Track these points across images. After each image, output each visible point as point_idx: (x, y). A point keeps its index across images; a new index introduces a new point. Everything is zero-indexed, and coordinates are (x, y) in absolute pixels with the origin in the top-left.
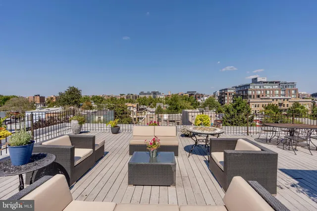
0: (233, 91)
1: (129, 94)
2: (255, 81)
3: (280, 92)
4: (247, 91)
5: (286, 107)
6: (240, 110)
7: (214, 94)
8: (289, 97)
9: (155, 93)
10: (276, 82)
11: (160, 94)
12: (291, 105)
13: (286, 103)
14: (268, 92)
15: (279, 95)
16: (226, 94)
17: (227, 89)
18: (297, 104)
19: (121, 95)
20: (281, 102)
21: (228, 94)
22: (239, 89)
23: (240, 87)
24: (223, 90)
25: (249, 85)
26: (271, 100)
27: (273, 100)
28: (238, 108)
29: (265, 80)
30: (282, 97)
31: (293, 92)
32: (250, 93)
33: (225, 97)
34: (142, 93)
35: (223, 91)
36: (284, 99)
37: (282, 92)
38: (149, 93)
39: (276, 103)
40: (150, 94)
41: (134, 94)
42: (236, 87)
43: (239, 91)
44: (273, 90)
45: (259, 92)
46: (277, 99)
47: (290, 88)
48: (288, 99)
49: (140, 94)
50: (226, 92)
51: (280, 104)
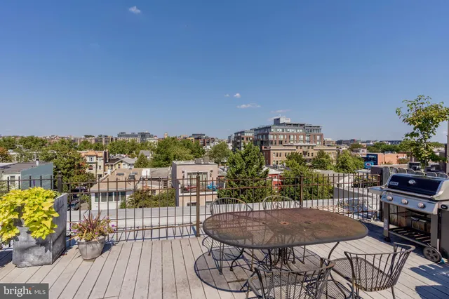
0: (251, 134)
1: (101, 136)
2: (277, 122)
3: (304, 138)
4: (267, 135)
5: (311, 157)
6: (250, 162)
7: (230, 137)
8: (314, 144)
9: (143, 135)
10: (301, 125)
11: (151, 136)
12: (316, 154)
13: (311, 151)
14: (292, 137)
15: (304, 141)
16: (243, 139)
17: (243, 132)
18: (321, 153)
19: (87, 136)
20: (305, 149)
21: (245, 139)
22: (258, 132)
23: (260, 129)
24: (239, 133)
25: (270, 127)
26: (295, 148)
27: (297, 147)
28: (247, 158)
29: (289, 121)
30: (306, 144)
31: (318, 137)
32: (271, 137)
33: (241, 142)
34: (122, 134)
35: (239, 135)
36: (309, 146)
37: (307, 138)
38: (133, 135)
39: (299, 151)
40: (136, 136)
41: (110, 136)
42: (255, 130)
43: (258, 135)
44: (298, 135)
45: (282, 137)
46: (301, 146)
47: (315, 133)
48: (312, 146)
49: (119, 136)
50: (242, 136)
51: (305, 153)
